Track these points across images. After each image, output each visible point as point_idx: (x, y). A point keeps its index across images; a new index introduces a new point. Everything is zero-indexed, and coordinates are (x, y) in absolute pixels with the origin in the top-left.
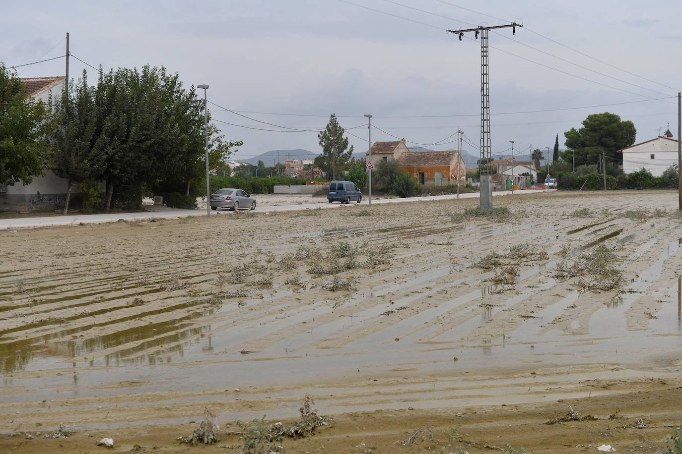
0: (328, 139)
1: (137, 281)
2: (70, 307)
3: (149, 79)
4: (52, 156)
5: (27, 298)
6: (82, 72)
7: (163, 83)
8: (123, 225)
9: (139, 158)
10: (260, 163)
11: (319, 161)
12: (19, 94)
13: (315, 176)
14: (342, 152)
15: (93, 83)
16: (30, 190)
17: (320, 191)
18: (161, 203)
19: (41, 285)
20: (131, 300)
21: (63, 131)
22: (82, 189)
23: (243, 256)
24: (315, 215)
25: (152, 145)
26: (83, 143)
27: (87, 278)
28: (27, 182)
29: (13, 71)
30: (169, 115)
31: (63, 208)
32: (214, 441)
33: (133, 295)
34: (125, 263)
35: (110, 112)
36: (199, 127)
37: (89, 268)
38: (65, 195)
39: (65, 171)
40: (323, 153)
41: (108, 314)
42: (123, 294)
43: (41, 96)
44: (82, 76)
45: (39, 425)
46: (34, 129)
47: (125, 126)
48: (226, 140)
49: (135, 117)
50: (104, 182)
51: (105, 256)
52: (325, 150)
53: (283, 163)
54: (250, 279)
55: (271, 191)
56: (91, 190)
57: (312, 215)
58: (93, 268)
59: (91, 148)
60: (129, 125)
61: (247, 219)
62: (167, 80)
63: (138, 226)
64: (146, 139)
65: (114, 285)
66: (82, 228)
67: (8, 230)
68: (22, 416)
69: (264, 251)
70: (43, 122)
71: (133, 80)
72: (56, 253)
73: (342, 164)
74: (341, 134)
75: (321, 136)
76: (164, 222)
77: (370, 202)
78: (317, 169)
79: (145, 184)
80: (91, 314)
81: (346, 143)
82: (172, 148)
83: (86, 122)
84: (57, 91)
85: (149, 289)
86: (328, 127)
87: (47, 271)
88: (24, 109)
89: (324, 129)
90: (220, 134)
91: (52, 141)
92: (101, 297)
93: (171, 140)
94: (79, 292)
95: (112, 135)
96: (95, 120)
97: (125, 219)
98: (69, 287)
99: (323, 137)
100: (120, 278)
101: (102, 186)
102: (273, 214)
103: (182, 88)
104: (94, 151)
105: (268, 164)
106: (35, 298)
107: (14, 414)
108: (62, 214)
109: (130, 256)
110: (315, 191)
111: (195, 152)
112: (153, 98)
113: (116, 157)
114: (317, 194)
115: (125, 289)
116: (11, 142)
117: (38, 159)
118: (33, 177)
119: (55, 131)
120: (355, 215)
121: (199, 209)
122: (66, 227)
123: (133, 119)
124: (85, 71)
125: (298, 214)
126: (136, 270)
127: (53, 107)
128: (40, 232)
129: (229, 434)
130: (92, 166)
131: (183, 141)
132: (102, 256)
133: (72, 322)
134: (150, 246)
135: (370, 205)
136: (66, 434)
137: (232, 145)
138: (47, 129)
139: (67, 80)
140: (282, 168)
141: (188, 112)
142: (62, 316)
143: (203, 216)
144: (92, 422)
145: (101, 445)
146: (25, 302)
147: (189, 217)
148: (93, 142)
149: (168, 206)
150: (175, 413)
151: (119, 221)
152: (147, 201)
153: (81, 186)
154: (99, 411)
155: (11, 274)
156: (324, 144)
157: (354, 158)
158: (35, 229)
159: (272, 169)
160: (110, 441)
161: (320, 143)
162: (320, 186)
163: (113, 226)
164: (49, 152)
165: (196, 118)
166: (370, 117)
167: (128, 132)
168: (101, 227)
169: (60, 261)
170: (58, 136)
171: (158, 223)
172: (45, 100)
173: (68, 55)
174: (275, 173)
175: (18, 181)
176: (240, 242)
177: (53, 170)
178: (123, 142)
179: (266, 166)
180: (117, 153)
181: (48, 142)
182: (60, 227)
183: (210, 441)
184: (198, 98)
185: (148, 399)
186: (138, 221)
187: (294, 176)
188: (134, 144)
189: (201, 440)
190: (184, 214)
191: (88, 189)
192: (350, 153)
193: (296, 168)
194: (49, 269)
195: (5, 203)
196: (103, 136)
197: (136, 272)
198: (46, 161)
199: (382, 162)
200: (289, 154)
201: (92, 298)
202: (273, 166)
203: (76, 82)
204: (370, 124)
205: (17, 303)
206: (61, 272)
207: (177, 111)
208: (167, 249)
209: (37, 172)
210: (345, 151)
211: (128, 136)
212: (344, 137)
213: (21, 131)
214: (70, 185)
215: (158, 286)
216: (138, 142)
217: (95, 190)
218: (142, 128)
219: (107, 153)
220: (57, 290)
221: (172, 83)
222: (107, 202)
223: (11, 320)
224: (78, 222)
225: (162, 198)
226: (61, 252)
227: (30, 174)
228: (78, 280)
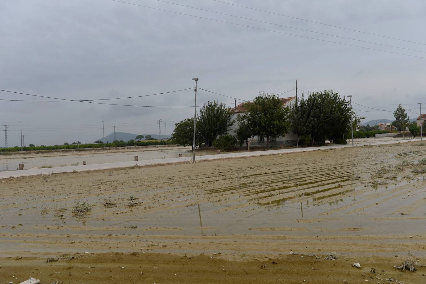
0: (398, 114)
1: (335, 176)
2: (312, 187)
3: (327, 95)
4: (292, 126)
5: (294, 183)
6: (302, 94)
7: (332, 96)
8: (320, 151)
9: (324, 125)
10: (368, 125)
11: (394, 123)
12: (280, 104)
13: (393, 130)
14: (404, 119)
15: (306, 98)
16: (284, 139)
17: (396, 135)
18: (332, 142)
19: (297, 177)
20: (337, 185)
21: (296, 117)
22: (303, 138)
23: (376, 164)
24: (399, 145)
25: (329, 120)
26: (303, 121)
27: (314, 174)
28: (283, 136)
29: (277, 96)
30: (335, 108)
31: (296, 145)
32: (415, 270)
33: (336, 182)
34: (327, 168)
35: (313, 108)
36: (347, 112)
37: (313, 169)
38: (297, 140)
39: (296, 132)
40: (396, 120)
41: (329, 191)
42: (332, 182)
43: (287, 104)
44: (302, 96)
45: (320, 250)
46: (285, 116)
47: (319, 114)
48: (358, 117)
49: (322, 110)
50: (311, 135)
51: (318, 164)
52: (397, 119)
53: (378, 125)
54: (386, 175)
55: (374, 136)
56: (306, 138)
57: (397, 146)
58: (315, 169)
59: (306, 122)
60: (320, 113)
61: (369, 148)
62: (333, 95)
63: (326, 151)
64: (327, 118)
65: (326, 177)
66: (304, 153)
67: (278, 154)
68: (310, 245)
69: (385, 162)
70: (288, 114)
71: (321, 96)
72: (298, 163)
73: (405, 124)
74: (404, 112)
75: (395, 113)
76: (336, 150)
77: (422, 139)
78: (393, 127)
79: (326, 135)
80: (322, 191)
81: (406, 115)
82: (337, 121)
83: (304, 113)
84: (293, 102)
85: (342, 180)
86: (397, 109)
87: (297, 171)
88: (281, 109)
89: (396, 110)
90: (356, 114)
91: (292, 121)
92: (323, 183)
93: (337, 118)
94: (313, 181)
95: (314, 117)
96: (307, 112)
97: (320, 149)
98: (308, 178)
99: (396, 114)
100: (328, 174)
101: (310, 136)
102: (380, 146)
103: (340, 98)
104: (307, 124)
105: (372, 125)
106: (297, 183)
107: (306, 243)
108: (296, 147)
109: (328, 164)
110: (394, 136)
111: (346, 122)
112: (329, 102)
113: (316, 125)
114: (395, 137)
115: (332, 179)
116: (278, 122)
117: (287, 127)
118: (285, 134)
119: (293, 117)
120: (417, 145)
121: (347, 144)
122: (299, 152)
123: (322, 111)
124: (303, 94)
125: (391, 145)
126: (333, 171)
127: (292, 108)
128: (289, 155)
129: (422, 266)
130: (306, 129)
131: (341, 118)
132: (317, 164)
133: (315, 195)
134: (334, 160)
135: (422, 141)
136: (335, 258)
137: (361, 119)
138: (290, 116)
139: (296, 98)
140: (378, 127)
141: (343, 106)
142: (310, 192)
143: (351, 147)
144: (344, 251)
145: (354, 266)
146: (293, 184)
147: (345, 148)
148: (307, 120)
149: (335, 143)
150: (385, 249)
151: (318, 150)
152: (327, 142)
153: (303, 137)
154: (346, 244)
155: (284, 172)
156: (396, 116)
157: (410, 121)
158: (288, 153)
159: (373, 127)
160: (359, 265)
161: (395, 116)
162: (396, 134)
163: (316, 152)
164: (291, 125)
165: (346, 109)
166: (421, 104)
167: (320, 116)
168: (312, 152)
169: (301, 167)
170: (294, 119)
171: (333, 150)
172: (289, 106)
173: (296, 89)
174: (374, 129)
175: (280, 136)
176: (371, 158)
177: (292, 131)
178: (318, 120)
179: (371, 126)
180: (316, 124)
181: (290, 121)
182: (296, 153)
183: (413, 270)
184: (347, 101)
185: (367, 239)
186: (325, 150)
187: (383, 130)
188: (322, 120)
189: (407, 268)
190: (343, 146)
191: (305, 138)
192: (408, 119)
193: (384, 127)
194: (298, 170)
195: (275, 144)
196: (311, 118)
197: (333, 172)
198: (290, 128)
199: (424, 122)
200: (380, 121)
201: (319, 183)
202: (374, 126)
203: (300, 98)
204: (420, 107)
205: (290, 185)
206: (303, 171)
207: (339, 106)
208: (342, 161)
209: (287, 132)
210: (406, 119)
211: (320, 117)
212: (405, 113)
213: (281, 117)
214: (298, 137)
215: (345, 178)
216: (323, 119)
217: (308, 138)
218: (325, 114)
219: (312, 124)
220: (304, 179)
221: (336, 96)
222: (312, 142)
223: (290, 193)
224: (303, 151)
225: (333, 140)
226: (300, 163)
227: (284, 133)
228: (311, 175)
